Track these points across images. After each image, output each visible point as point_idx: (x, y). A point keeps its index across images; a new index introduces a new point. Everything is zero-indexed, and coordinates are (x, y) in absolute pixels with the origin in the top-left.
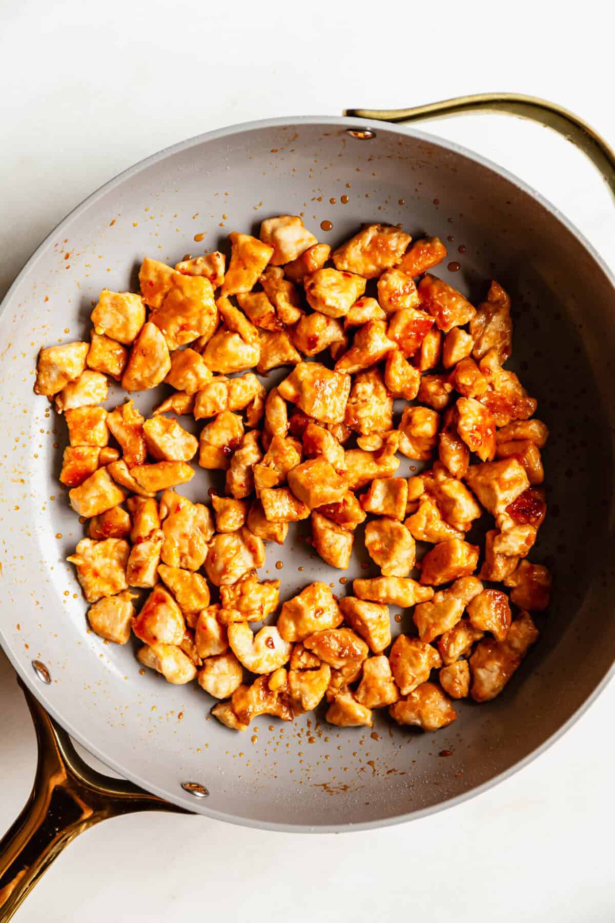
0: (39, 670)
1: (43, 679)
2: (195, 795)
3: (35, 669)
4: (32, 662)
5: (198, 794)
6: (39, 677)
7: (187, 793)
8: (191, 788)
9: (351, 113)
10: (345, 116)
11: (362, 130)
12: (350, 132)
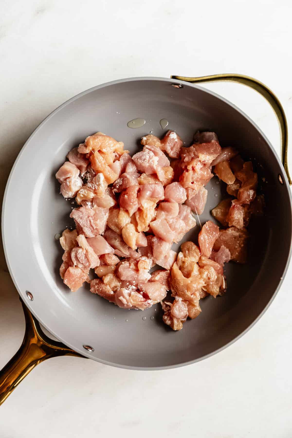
0: (28, 294)
1: (30, 298)
2: (89, 351)
3: (27, 294)
4: (26, 291)
5: (90, 350)
6: (28, 298)
7: (85, 349)
8: (87, 347)
9: (174, 77)
10: (172, 78)
11: (178, 84)
12: (173, 85)
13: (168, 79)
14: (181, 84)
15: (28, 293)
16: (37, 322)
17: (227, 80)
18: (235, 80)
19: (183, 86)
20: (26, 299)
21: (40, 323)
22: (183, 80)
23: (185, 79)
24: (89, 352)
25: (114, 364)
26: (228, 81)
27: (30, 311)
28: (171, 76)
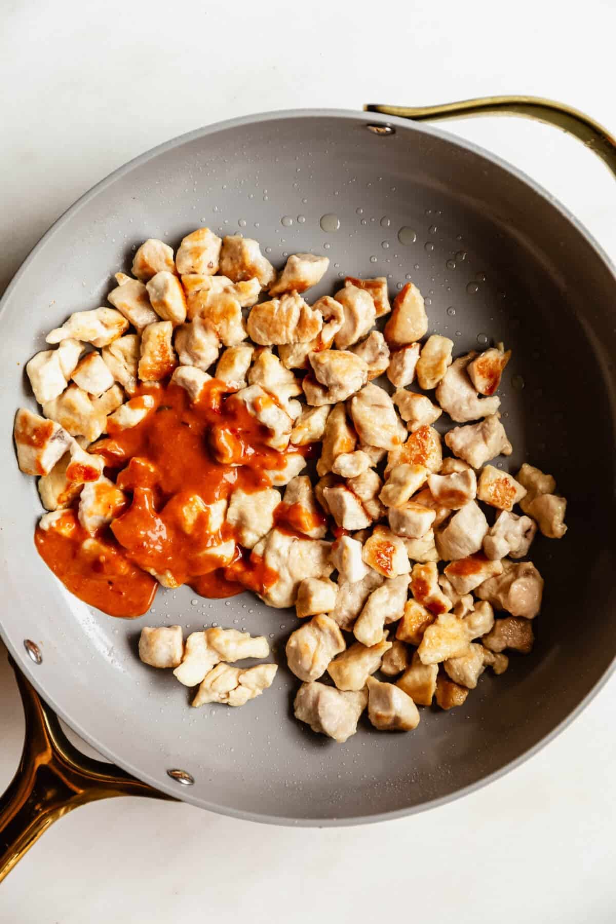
0: (30, 648)
1: (34, 658)
2: (181, 782)
3: (27, 648)
6: (30, 657)
7: (171, 779)
9: (372, 108)
10: (366, 111)
11: (383, 126)
12: (370, 127)
13: (358, 112)
14: (389, 125)
15: (29, 645)
16: (53, 716)
17: (502, 110)
18: (522, 112)
19: (394, 129)
20: (25, 660)
21: (60, 718)
22: (395, 113)
23: (399, 112)
24: (182, 785)
25: (245, 814)
26: (505, 113)
27: (33, 688)
28: (364, 105)
